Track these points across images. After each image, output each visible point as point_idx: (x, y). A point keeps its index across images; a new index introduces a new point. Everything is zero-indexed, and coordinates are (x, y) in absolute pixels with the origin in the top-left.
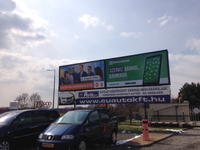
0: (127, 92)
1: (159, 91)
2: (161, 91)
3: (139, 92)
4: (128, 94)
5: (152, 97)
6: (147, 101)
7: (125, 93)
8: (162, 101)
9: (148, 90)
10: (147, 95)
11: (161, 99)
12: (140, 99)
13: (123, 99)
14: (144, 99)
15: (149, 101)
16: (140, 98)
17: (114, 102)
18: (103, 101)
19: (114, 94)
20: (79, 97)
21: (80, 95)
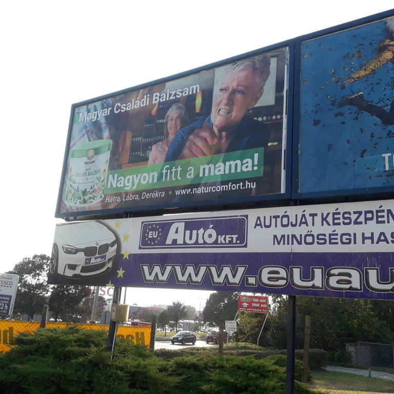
17: (351, 288)
18: (270, 273)
19: (352, 237)
20: (140, 248)
21: (150, 234)
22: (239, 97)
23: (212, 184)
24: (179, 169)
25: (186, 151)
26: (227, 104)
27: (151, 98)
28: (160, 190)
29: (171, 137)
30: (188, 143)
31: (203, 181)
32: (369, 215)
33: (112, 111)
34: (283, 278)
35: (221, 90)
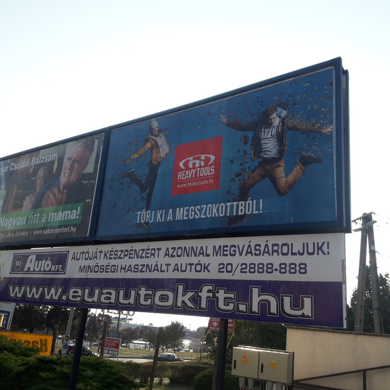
0: (162, 260)
1: (289, 259)
2: (297, 260)
3: (204, 260)
4: (164, 268)
5: (255, 291)
6: (231, 307)
7: (151, 261)
8: (299, 313)
9: (241, 254)
10: (238, 276)
11: (297, 304)
12: (204, 294)
13: (143, 292)
14: (221, 295)
15: (242, 308)
16: (206, 289)
17: (110, 303)
18: (74, 292)
19: (116, 268)
20: (10, 273)
21: (17, 263)
22: (76, 165)
23: (54, 228)
24: (38, 215)
25: (43, 202)
26: (70, 170)
27: (31, 161)
28: (26, 230)
29: (38, 191)
30: (46, 196)
31: (50, 225)
32: (126, 253)
33: (9, 169)
34: (79, 296)
35: (68, 159)
